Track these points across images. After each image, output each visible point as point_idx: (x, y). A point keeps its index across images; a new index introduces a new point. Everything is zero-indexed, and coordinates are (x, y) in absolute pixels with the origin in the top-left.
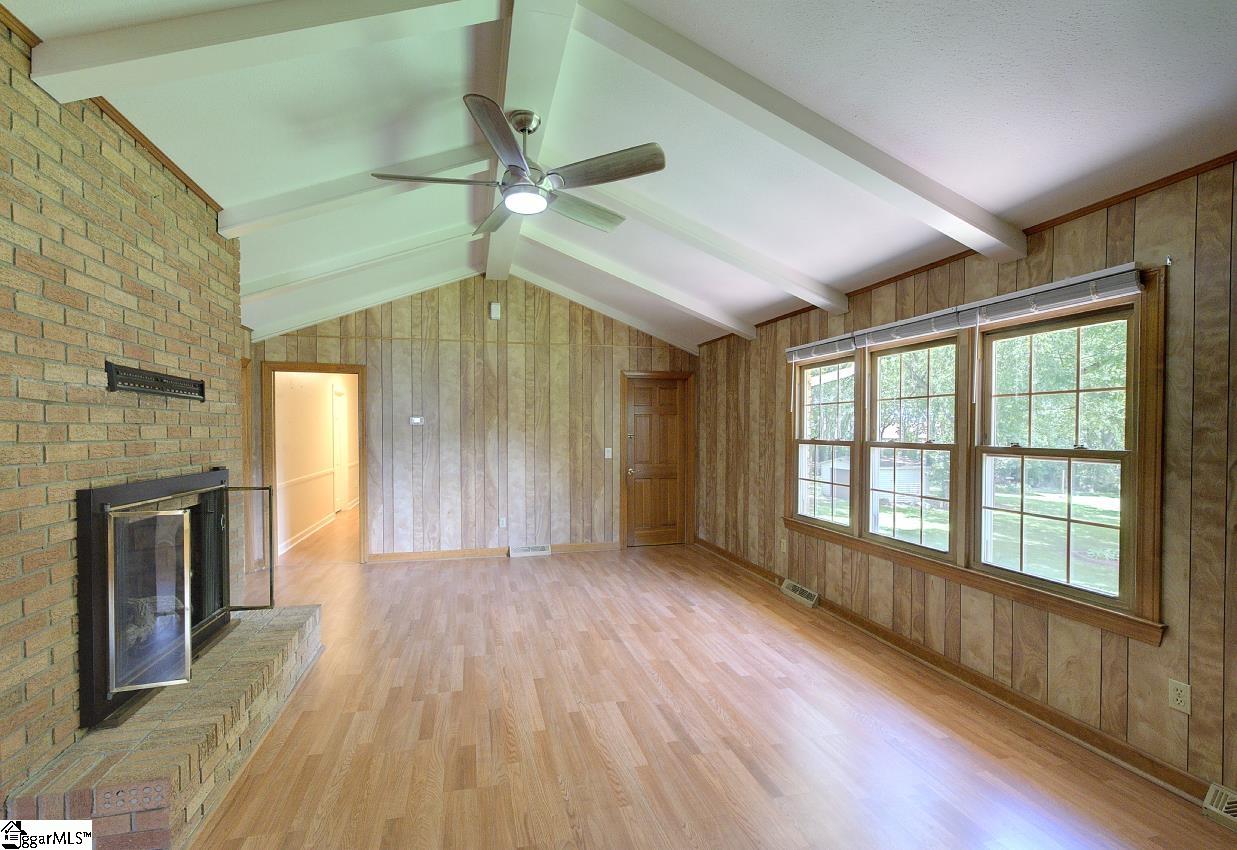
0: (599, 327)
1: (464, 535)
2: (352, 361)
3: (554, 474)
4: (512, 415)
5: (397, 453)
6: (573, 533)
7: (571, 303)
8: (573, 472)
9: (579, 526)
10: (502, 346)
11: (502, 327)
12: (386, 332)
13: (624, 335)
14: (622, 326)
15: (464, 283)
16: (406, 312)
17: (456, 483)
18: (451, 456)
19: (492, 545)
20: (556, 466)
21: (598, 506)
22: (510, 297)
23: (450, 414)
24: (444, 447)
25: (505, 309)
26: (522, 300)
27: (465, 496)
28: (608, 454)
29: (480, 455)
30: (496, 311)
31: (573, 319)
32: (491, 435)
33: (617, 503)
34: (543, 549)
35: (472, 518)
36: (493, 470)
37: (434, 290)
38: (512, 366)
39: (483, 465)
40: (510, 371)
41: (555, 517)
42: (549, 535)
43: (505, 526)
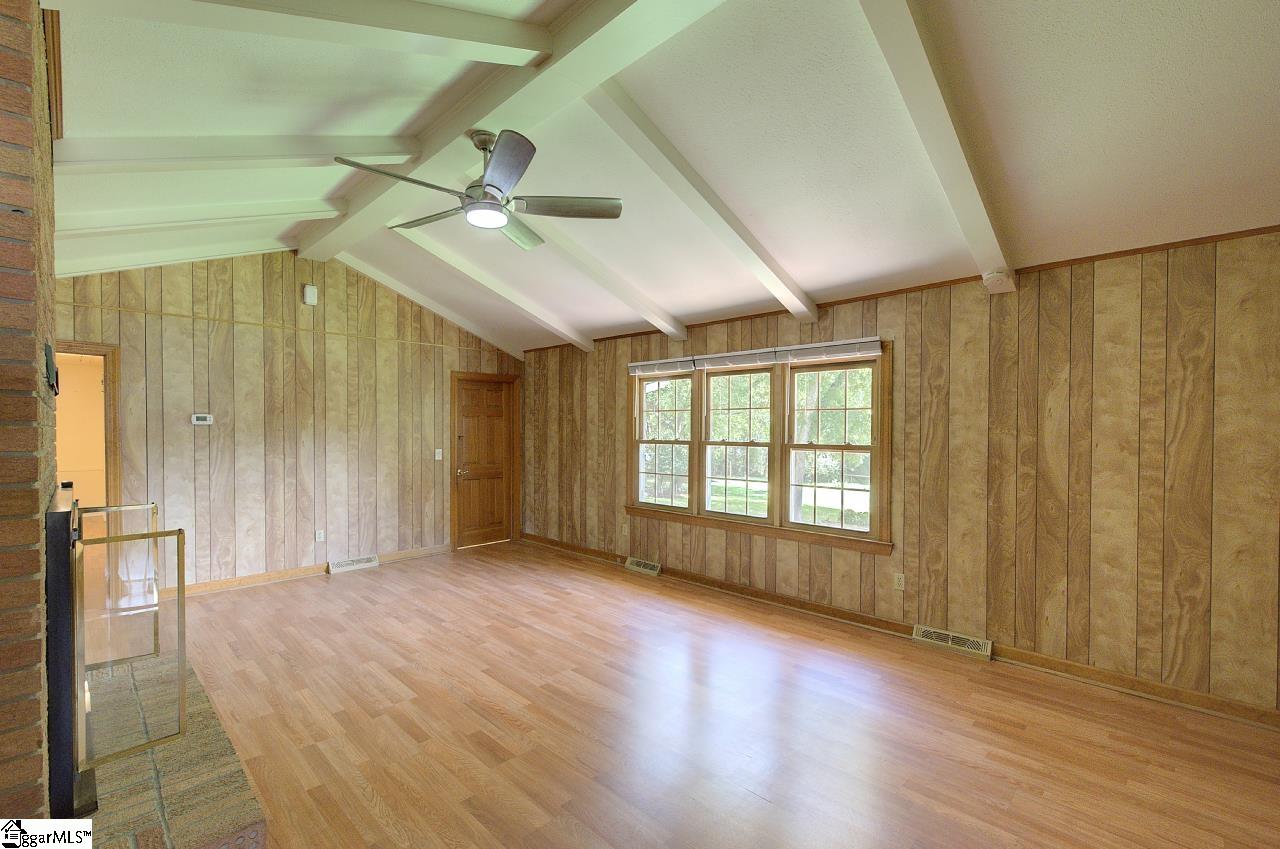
0: (429, 324)
1: (269, 554)
2: (96, 338)
3: (380, 479)
4: (331, 414)
5: (171, 461)
6: (402, 541)
7: (399, 296)
8: (402, 475)
9: (409, 532)
10: (320, 338)
11: (319, 316)
12: (152, 304)
13: (454, 336)
14: (452, 326)
15: (268, 259)
16: (184, 283)
17: (259, 494)
18: (250, 464)
19: (307, 562)
20: (383, 469)
21: (429, 509)
22: (329, 281)
23: (249, 411)
24: (240, 451)
25: (322, 293)
26: (342, 287)
27: (271, 511)
28: (439, 457)
29: (290, 461)
30: (312, 295)
31: (401, 314)
32: (306, 438)
33: (447, 505)
34: (369, 560)
35: (280, 533)
36: (307, 477)
37: (227, 260)
38: (330, 359)
39: (295, 470)
40: (329, 364)
41: (381, 524)
42: (375, 545)
43: (322, 539)
